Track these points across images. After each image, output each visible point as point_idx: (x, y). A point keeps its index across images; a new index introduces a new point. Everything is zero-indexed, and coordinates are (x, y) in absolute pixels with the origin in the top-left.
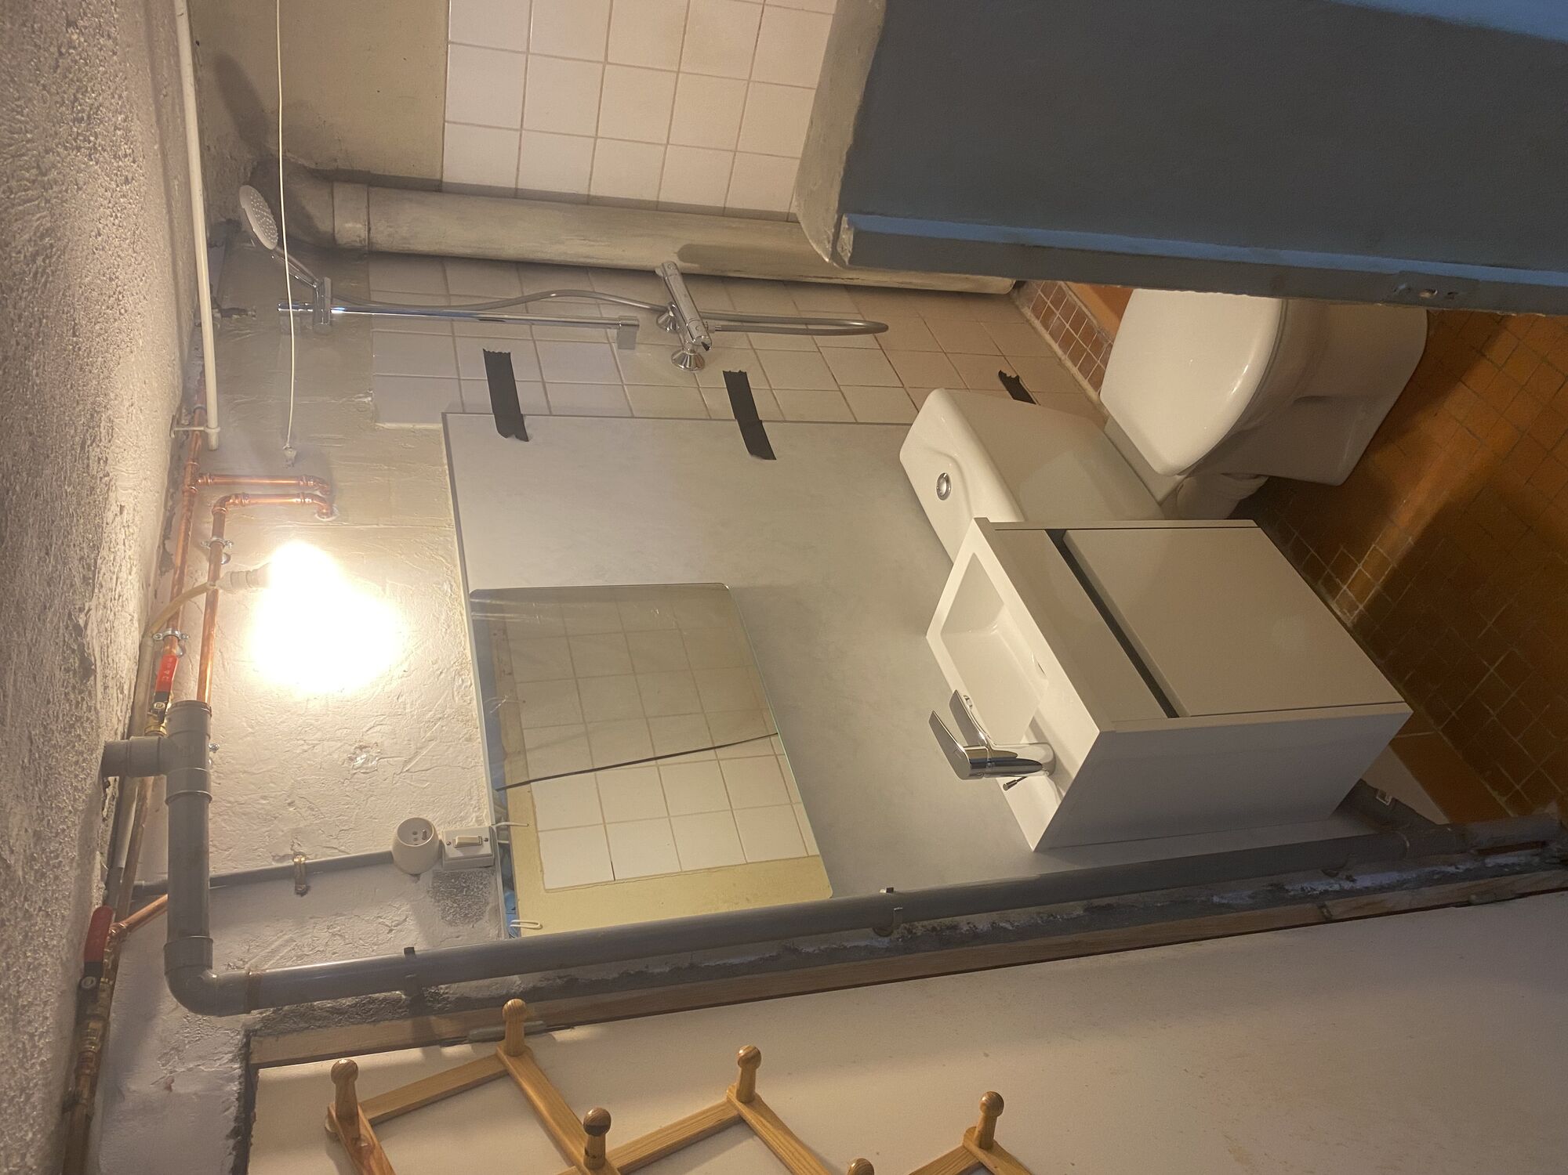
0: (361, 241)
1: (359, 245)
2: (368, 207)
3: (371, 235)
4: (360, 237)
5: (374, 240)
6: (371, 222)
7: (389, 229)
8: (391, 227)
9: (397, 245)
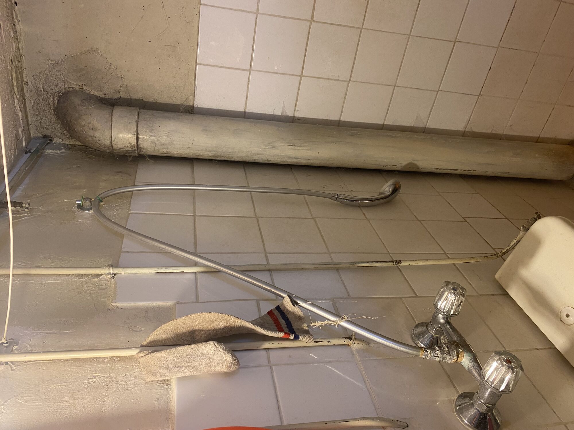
0: (131, 147)
1: (130, 149)
2: (138, 122)
3: (140, 142)
4: (131, 144)
5: (141, 146)
6: (140, 133)
7: (153, 138)
8: (154, 136)
9: (158, 150)
